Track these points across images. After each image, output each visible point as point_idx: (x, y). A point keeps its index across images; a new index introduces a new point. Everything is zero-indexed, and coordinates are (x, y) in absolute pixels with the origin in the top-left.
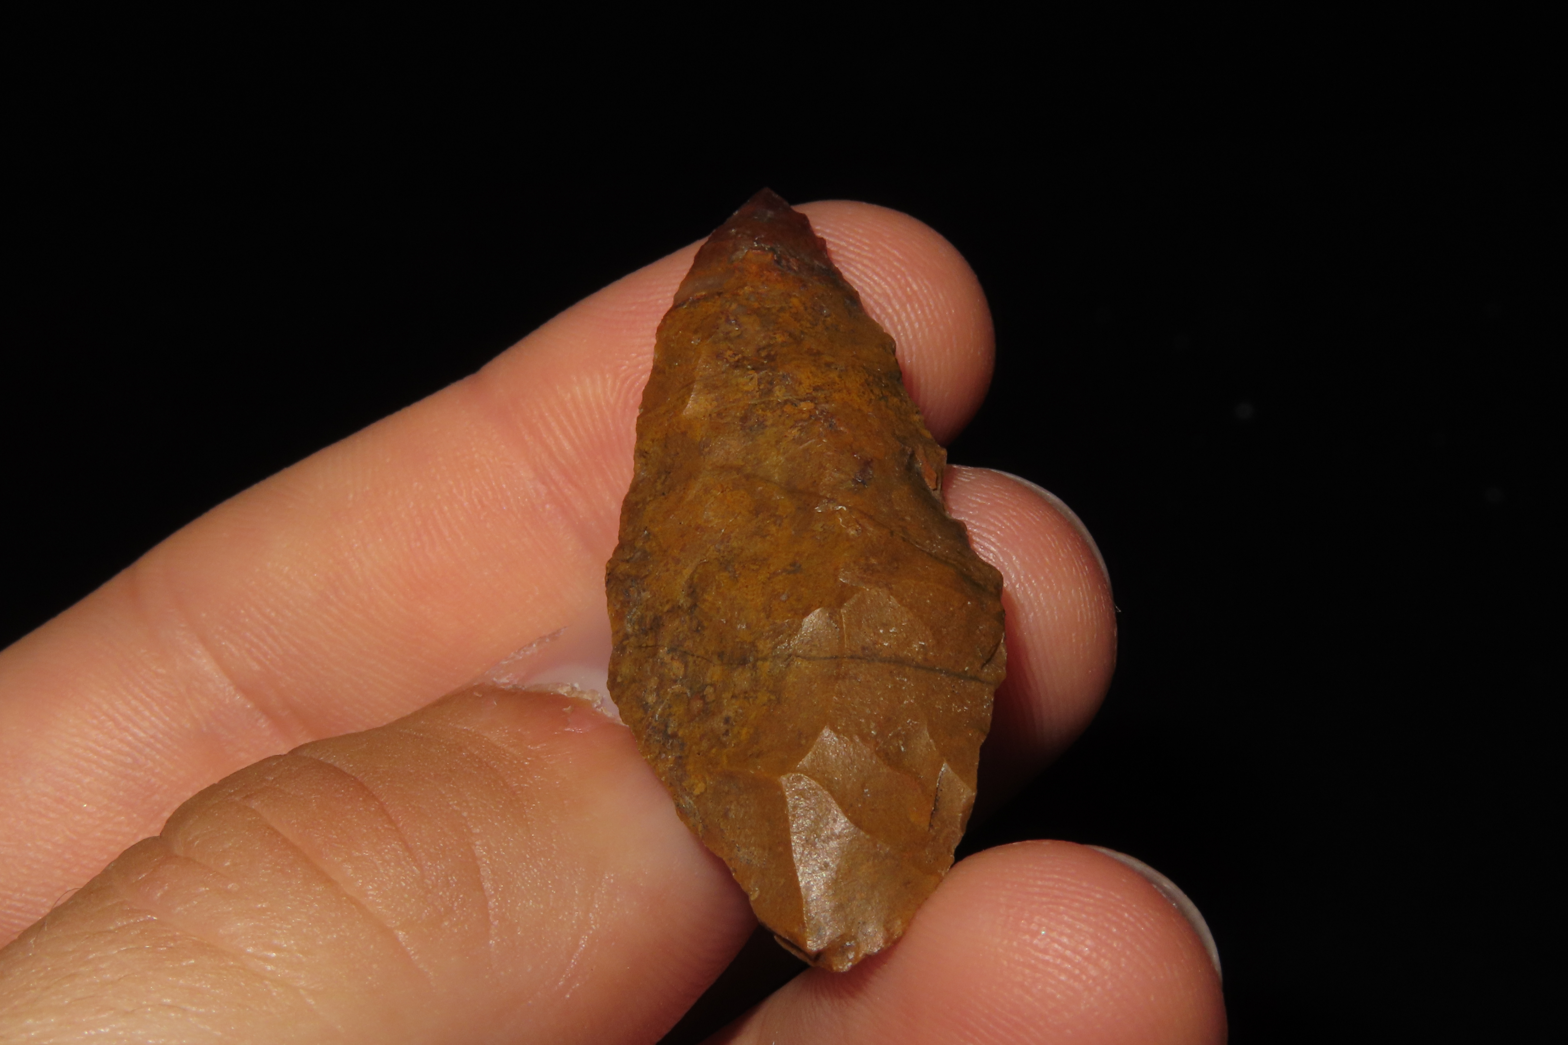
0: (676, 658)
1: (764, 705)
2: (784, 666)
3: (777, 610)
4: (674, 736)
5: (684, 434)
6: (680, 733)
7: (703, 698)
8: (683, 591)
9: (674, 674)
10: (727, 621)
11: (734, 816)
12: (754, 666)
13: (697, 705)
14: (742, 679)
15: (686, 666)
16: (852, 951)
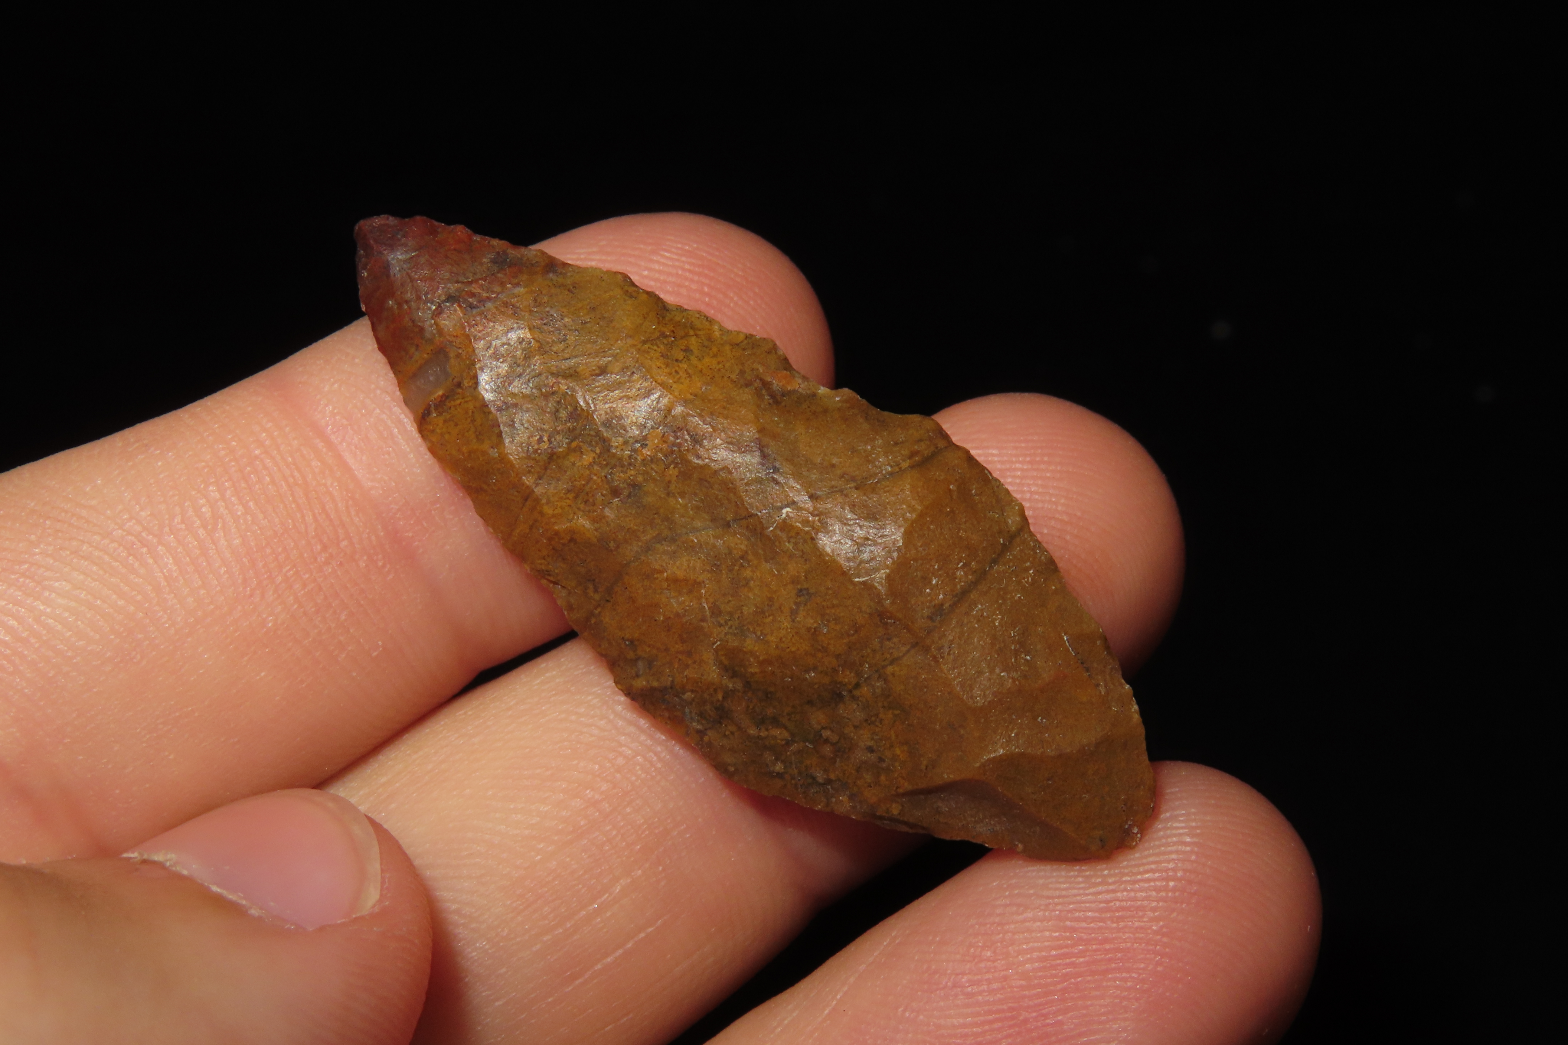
0: (770, 727)
1: (895, 722)
2: (883, 683)
3: (828, 644)
4: (829, 781)
5: (572, 540)
6: (832, 776)
7: (826, 741)
8: (723, 676)
9: (782, 740)
10: (792, 678)
11: (947, 809)
12: (854, 698)
13: (827, 750)
14: (852, 712)
15: (786, 728)
16: (1133, 828)
